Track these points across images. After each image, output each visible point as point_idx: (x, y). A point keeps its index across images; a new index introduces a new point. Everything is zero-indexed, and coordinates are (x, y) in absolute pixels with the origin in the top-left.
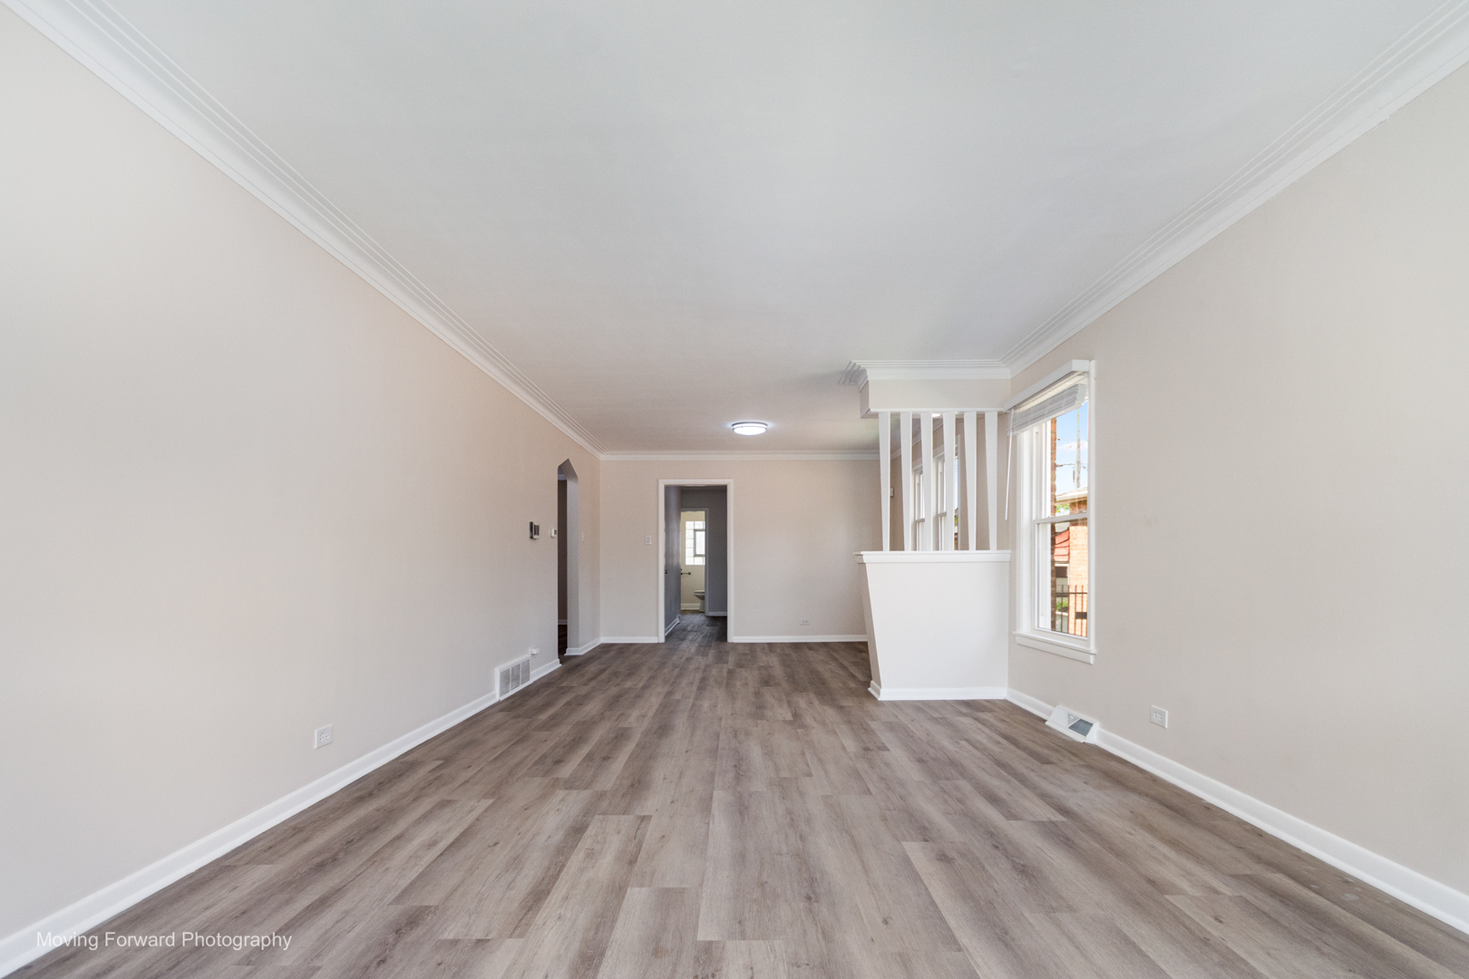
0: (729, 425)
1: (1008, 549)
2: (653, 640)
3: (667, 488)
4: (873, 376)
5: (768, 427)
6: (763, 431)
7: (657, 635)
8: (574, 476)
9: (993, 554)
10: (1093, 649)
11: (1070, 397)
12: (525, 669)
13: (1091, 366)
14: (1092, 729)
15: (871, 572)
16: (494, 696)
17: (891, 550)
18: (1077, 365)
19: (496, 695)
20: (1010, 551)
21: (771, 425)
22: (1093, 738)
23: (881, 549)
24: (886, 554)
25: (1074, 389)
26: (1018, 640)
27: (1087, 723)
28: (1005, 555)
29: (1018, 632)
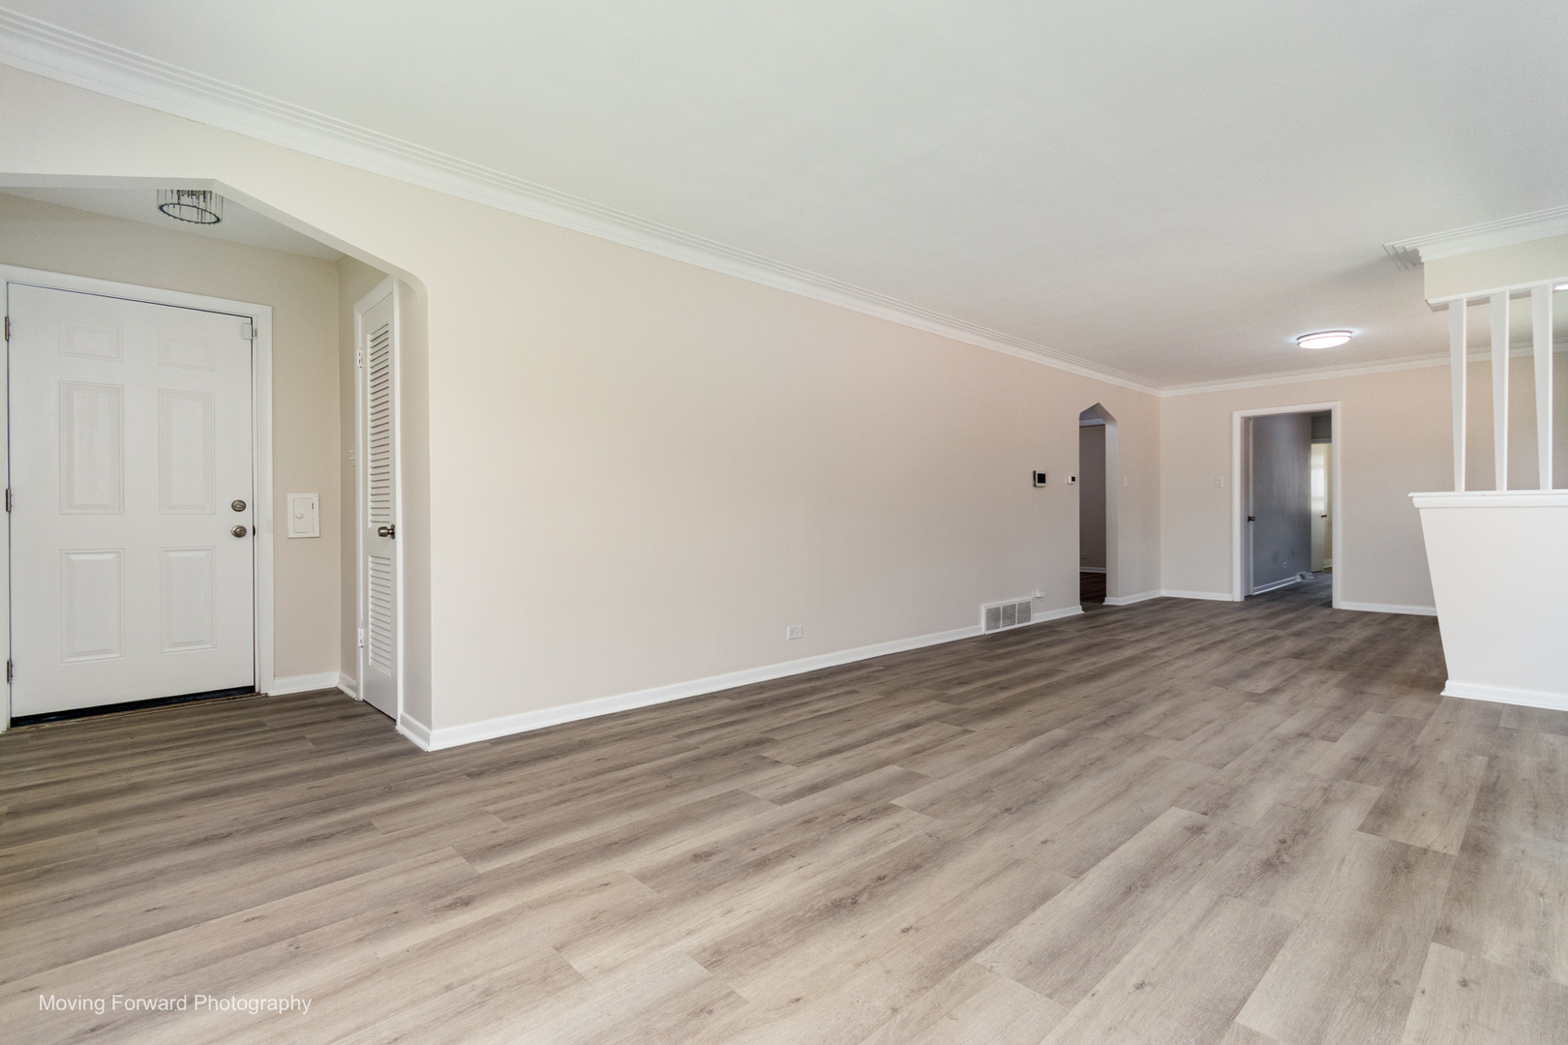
0: (1295, 339)
2: (1225, 597)
3: (1246, 420)
5: (1353, 335)
6: (1347, 340)
7: (1231, 592)
8: (1111, 419)
12: (1025, 610)
15: (1425, 518)
16: (980, 629)
17: (1467, 489)
19: (981, 629)
21: (1357, 332)
23: (1452, 489)
24: (1461, 496)
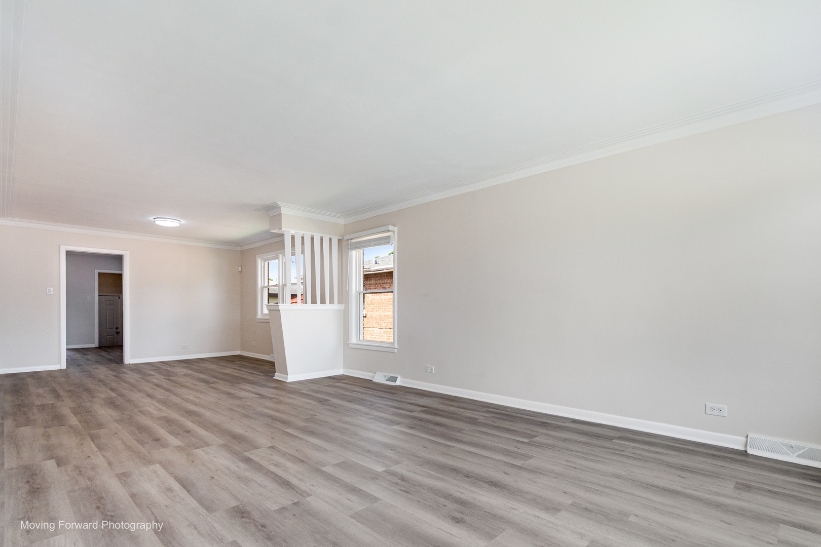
0: (151, 218)
1: (342, 304)
2: (56, 367)
3: (66, 252)
4: (284, 211)
5: (181, 223)
6: (177, 225)
9: (336, 306)
10: (396, 346)
11: (386, 241)
13: (395, 229)
14: (398, 379)
15: (284, 314)
18: (391, 228)
20: (344, 305)
21: (183, 222)
22: (398, 383)
25: (388, 237)
26: (350, 346)
27: (395, 377)
28: (342, 307)
29: (350, 342)
